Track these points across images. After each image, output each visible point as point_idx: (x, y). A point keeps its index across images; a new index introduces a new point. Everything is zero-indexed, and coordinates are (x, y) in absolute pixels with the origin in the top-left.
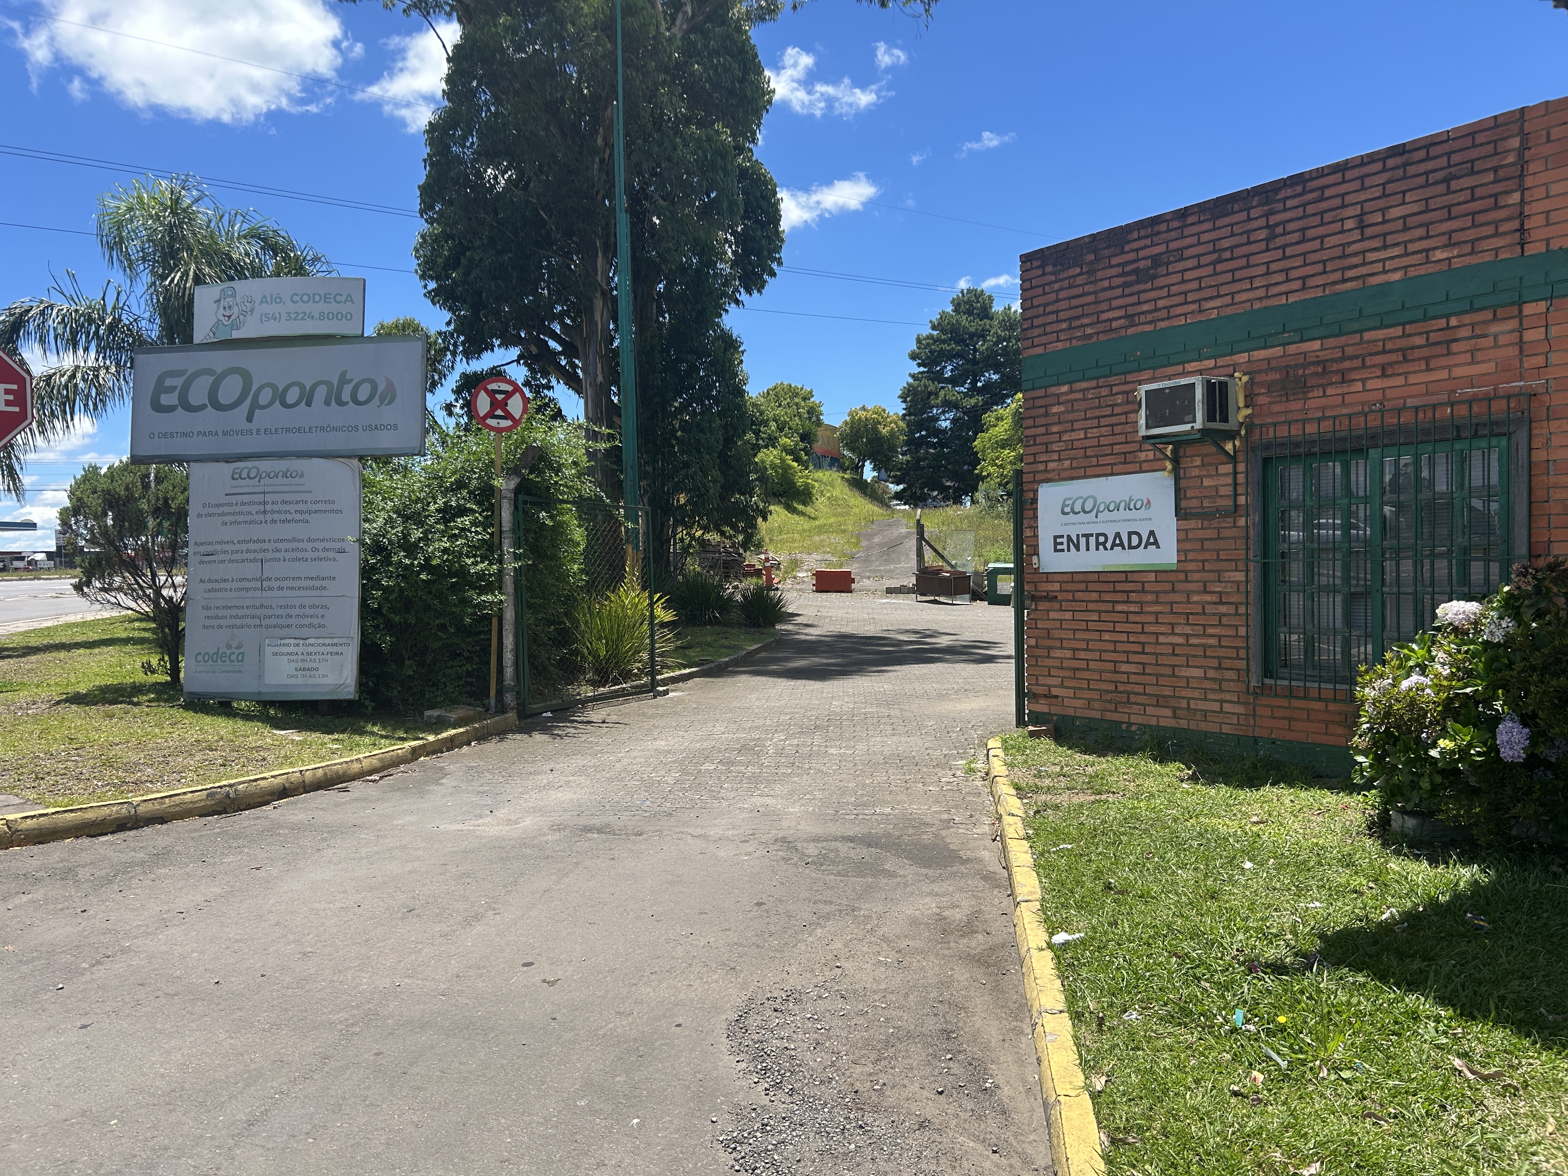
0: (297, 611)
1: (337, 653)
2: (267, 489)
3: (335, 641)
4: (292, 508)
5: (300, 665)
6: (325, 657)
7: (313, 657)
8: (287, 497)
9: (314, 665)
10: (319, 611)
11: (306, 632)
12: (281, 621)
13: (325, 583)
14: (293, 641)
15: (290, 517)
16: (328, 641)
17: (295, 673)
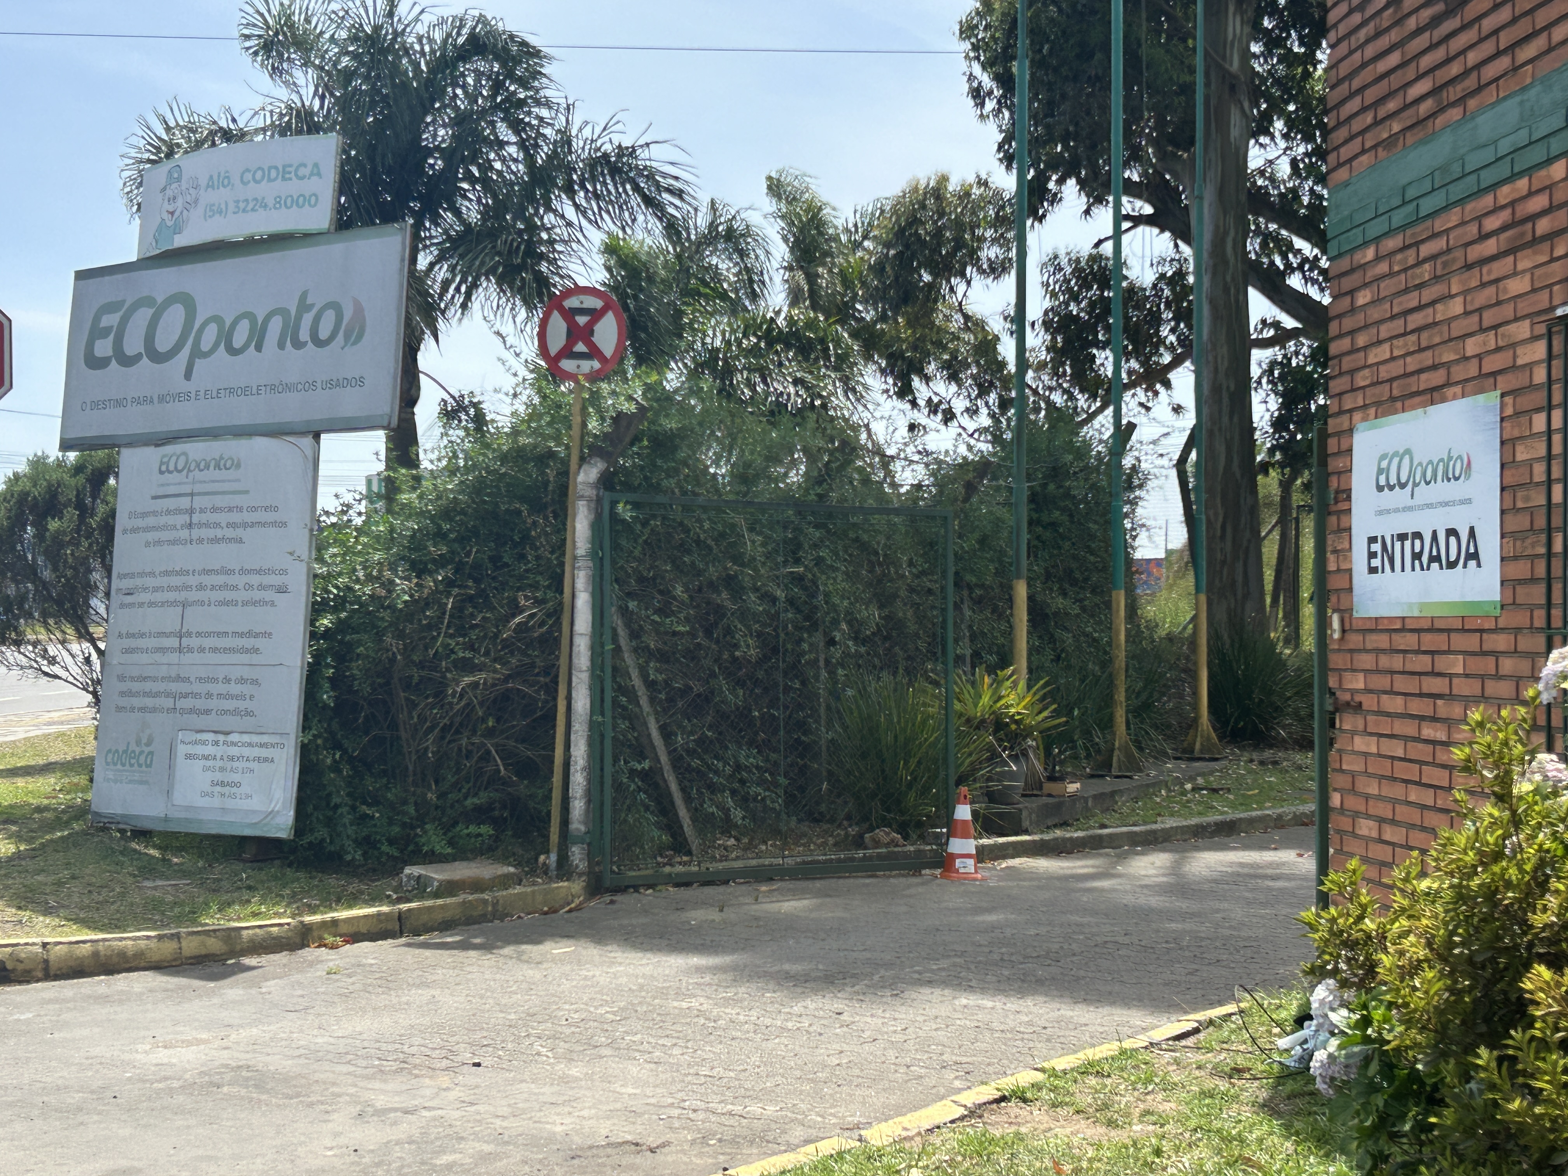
0: (221, 688)
1: (266, 760)
2: (198, 488)
3: (265, 739)
4: (223, 518)
5: (218, 776)
6: (251, 765)
7: (235, 764)
8: (219, 501)
9: (236, 777)
10: (247, 689)
11: (230, 722)
12: (199, 704)
13: (259, 643)
14: (210, 737)
15: (219, 533)
16: (255, 739)
17: (209, 789)
